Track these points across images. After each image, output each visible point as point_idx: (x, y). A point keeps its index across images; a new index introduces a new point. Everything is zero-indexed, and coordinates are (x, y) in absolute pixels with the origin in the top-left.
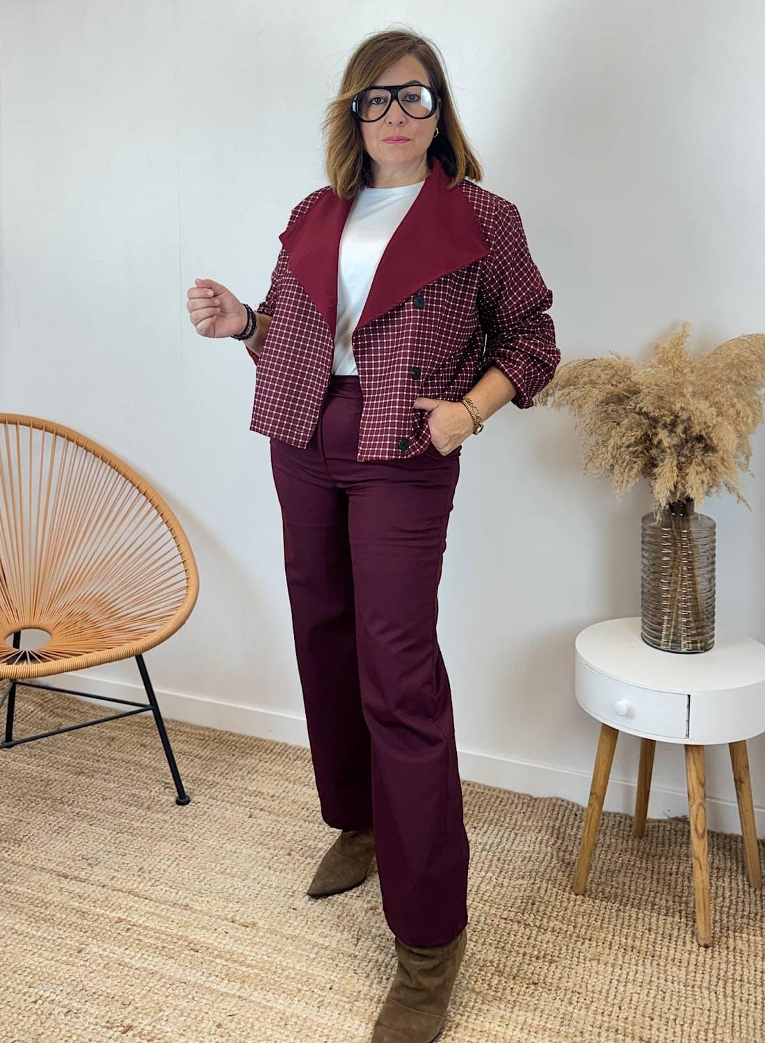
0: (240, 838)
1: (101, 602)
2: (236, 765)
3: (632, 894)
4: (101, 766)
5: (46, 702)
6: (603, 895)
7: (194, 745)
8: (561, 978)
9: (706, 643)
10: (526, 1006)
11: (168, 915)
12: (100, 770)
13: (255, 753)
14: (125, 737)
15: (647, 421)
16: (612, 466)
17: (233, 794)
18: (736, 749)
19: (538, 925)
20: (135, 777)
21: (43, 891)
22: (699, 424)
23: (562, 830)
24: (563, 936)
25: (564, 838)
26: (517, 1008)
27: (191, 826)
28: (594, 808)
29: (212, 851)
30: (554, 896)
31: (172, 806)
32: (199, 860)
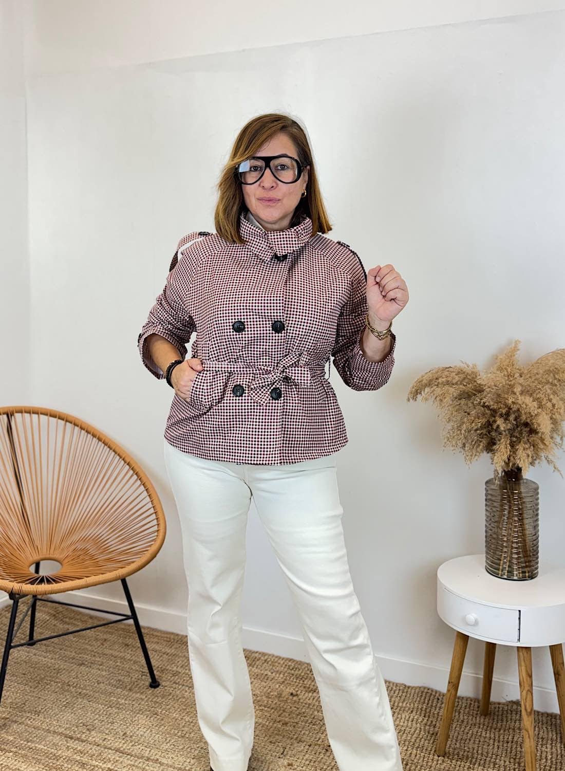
1: (97, 541)
3: (479, 756)
4: (97, 659)
5: (58, 613)
6: (458, 757)
7: (163, 645)
9: (532, 573)
11: (144, 766)
12: (96, 662)
14: (114, 639)
15: (489, 412)
16: (464, 445)
18: (555, 650)
20: (120, 668)
21: (55, 748)
22: (525, 413)
23: (428, 710)
25: (429, 716)
27: (160, 703)
28: (451, 693)
29: (175, 721)
30: (422, 759)
31: (147, 689)
32: (166, 728)
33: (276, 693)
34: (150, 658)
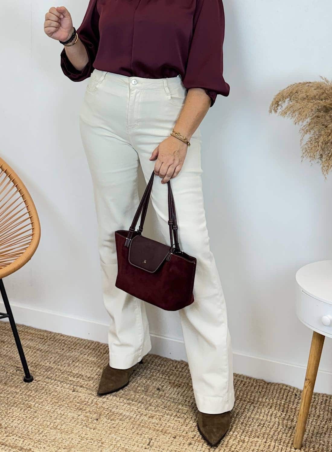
0: (66, 405)
2: (65, 356)
6: (313, 449)
7: (37, 342)
13: (77, 348)
17: (62, 375)
23: (286, 406)
25: (287, 411)
27: (34, 397)
28: (307, 391)
31: (21, 383)
32: (39, 420)
33: (143, 389)
34: (25, 354)
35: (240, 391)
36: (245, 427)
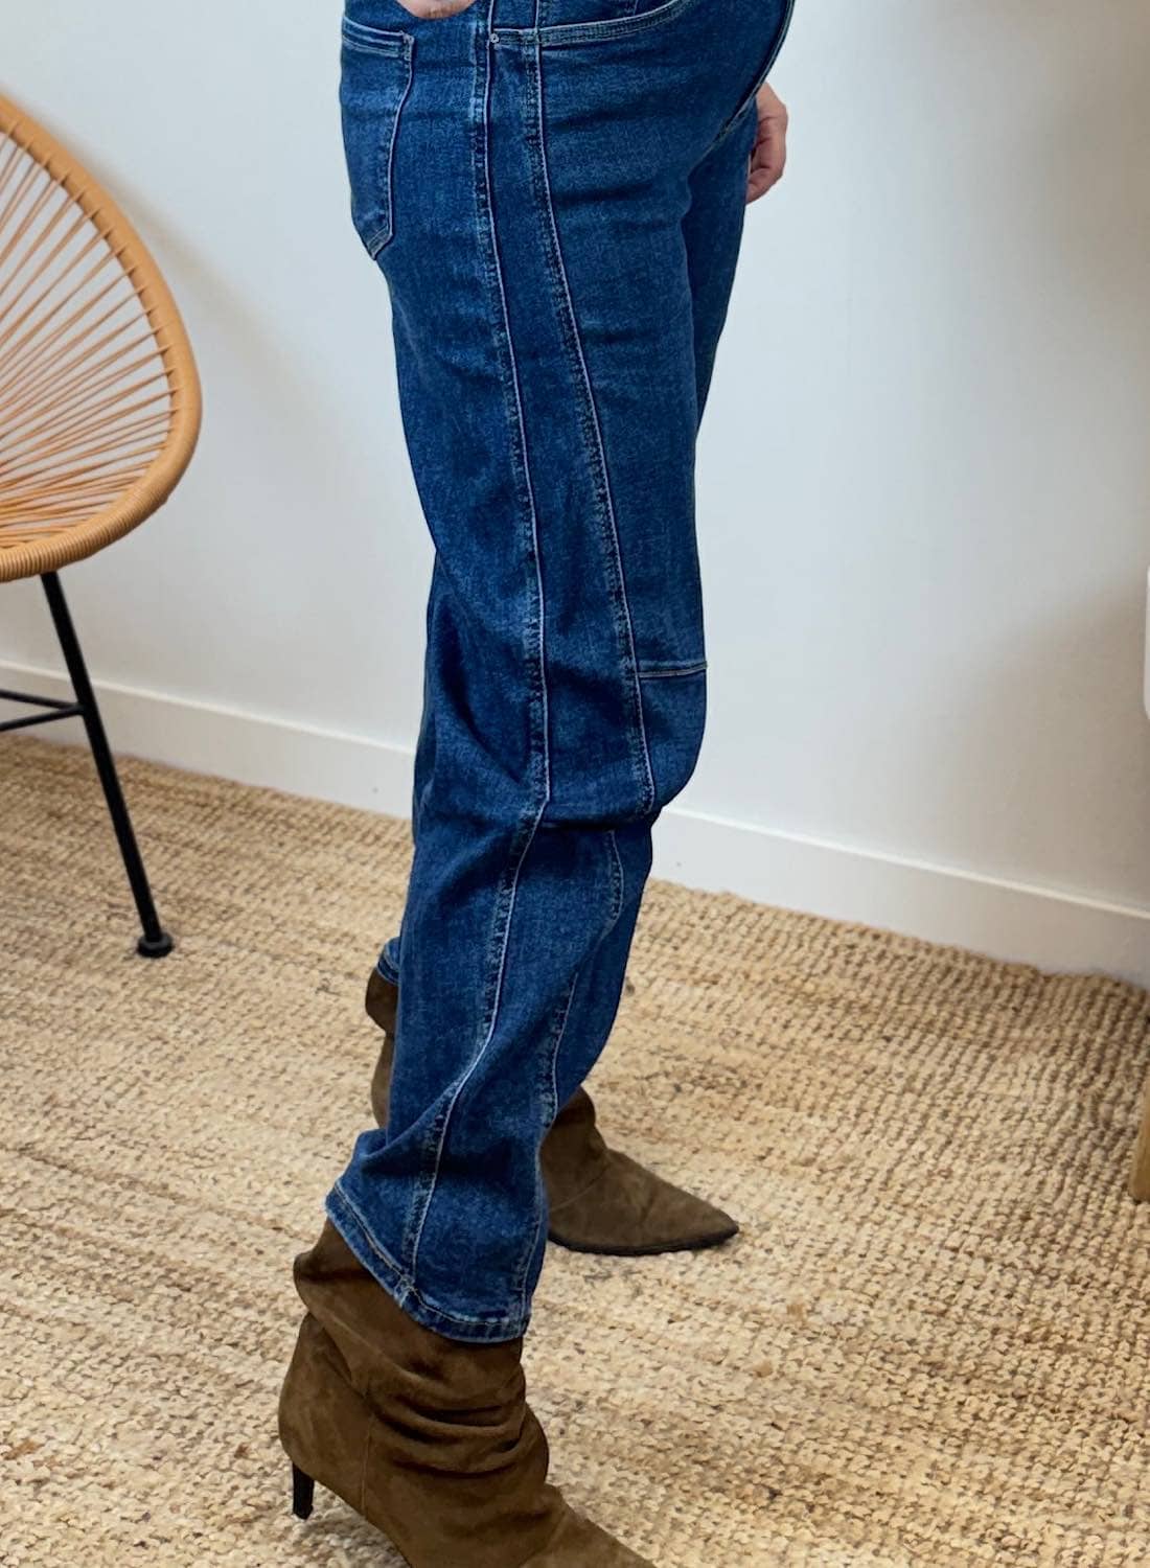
0: (294, 1040)
2: (288, 868)
7: (182, 817)
8: (1083, 1386)
10: (995, 1444)
11: (116, 1206)
13: (336, 842)
17: (279, 934)
19: (1036, 1266)
20: (34, 890)
23: (1110, 1053)
24: (1096, 1293)
25: (1113, 1072)
26: (969, 1448)
27: (174, 1007)
29: (227, 1065)
30: (1079, 1204)
31: (126, 959)
32: (193, 1086)
34: (143, 857)
35: (940, 1004)
36: (956, 1125)
